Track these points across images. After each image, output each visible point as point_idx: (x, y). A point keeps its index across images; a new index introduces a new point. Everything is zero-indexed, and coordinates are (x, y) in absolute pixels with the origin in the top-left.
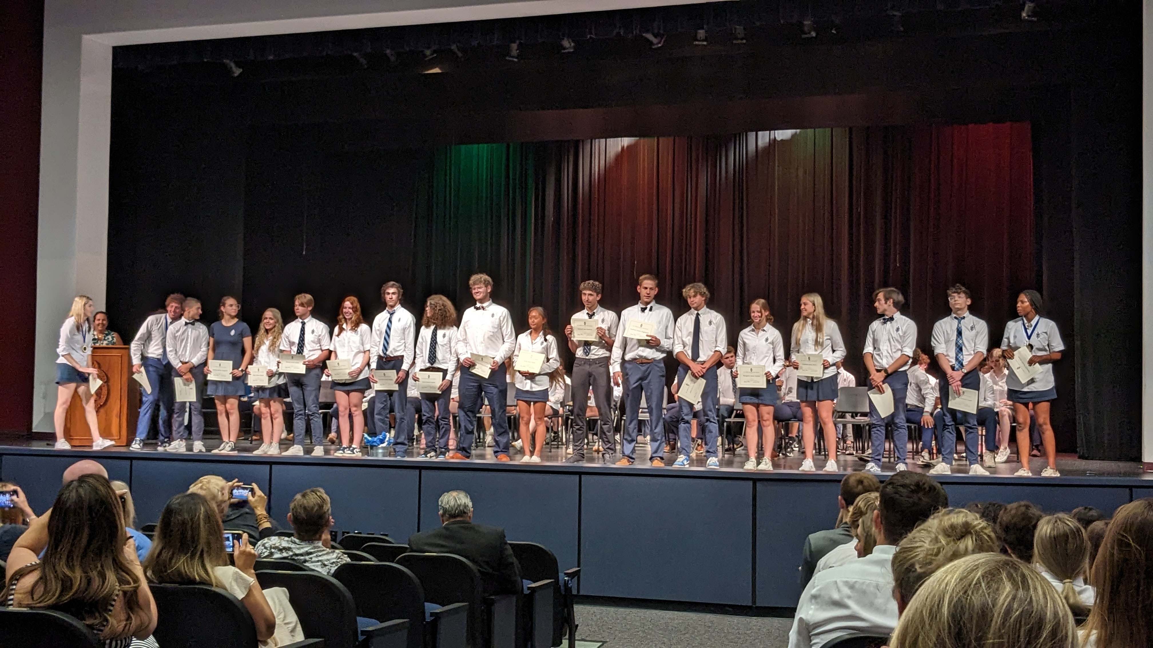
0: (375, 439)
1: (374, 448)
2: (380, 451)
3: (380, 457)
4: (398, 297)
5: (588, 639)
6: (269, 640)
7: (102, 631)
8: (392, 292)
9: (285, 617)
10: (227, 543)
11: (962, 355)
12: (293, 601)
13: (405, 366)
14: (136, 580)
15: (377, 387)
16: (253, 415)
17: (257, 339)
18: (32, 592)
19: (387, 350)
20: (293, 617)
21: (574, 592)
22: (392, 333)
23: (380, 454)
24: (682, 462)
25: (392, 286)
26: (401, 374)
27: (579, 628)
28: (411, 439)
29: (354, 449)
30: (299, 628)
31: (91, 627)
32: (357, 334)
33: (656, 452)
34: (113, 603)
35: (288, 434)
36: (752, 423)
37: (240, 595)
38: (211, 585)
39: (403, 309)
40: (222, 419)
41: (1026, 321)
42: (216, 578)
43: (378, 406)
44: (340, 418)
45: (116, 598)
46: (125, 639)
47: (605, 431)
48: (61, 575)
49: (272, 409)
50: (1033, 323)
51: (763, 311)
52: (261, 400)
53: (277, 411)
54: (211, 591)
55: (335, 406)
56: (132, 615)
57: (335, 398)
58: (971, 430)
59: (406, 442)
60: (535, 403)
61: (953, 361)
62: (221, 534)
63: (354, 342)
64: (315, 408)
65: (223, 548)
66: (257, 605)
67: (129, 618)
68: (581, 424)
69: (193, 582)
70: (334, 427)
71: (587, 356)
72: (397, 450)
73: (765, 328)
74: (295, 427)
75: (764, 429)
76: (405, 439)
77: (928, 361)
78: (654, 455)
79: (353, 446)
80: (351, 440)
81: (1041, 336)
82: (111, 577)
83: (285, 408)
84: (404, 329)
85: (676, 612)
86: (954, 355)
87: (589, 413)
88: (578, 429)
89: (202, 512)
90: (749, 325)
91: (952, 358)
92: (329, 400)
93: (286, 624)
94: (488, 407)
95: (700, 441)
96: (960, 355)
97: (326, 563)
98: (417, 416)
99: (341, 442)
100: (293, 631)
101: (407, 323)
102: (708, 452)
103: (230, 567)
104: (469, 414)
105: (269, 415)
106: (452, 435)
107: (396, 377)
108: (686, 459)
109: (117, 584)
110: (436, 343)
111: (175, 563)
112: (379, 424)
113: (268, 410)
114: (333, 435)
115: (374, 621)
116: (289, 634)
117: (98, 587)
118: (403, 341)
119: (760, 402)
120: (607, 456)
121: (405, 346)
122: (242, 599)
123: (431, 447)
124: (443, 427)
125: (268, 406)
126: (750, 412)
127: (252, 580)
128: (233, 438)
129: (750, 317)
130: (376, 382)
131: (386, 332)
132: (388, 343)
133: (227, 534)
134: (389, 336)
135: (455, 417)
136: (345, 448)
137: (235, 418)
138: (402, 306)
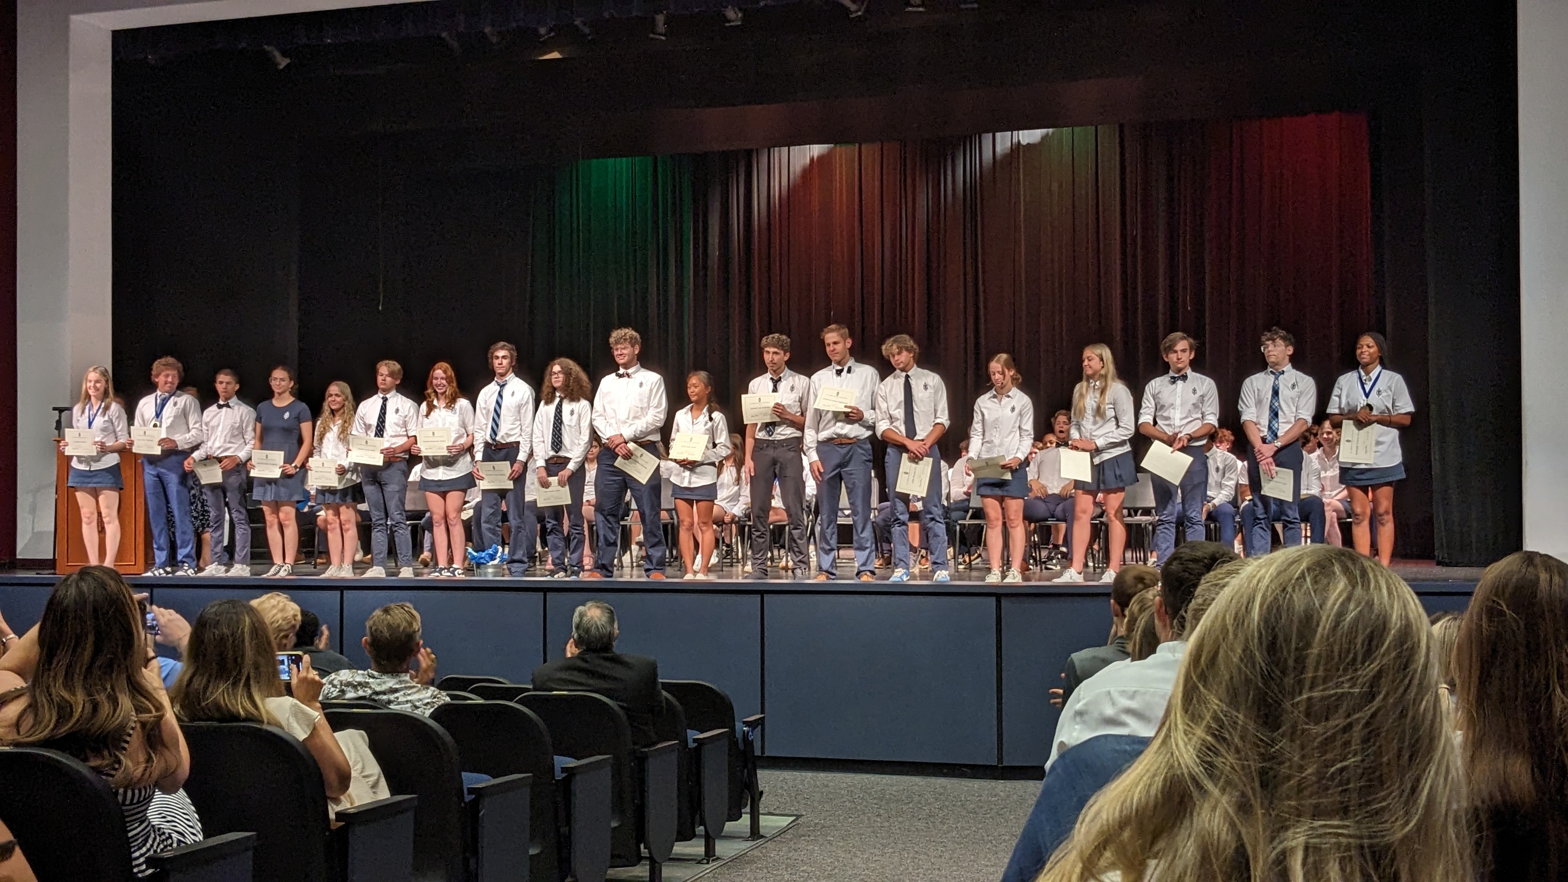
0: (483, 554)
1: (482, 566)
2: (490, 570)
3: (490, 578)
4: (511, 362)
5: (777, 812)
6: (342, 797)
7: (113, 776)
8: (502, 356)
9: (363, 768)
10: (282, 667)
11: (1278, 422)
12: (375, 747)
13: (522, 457)
14: (159, 707)
15: (483, 485)
16: (317, 529)
17: (319, 423)
18: (17, 725)
19: (496, 434)
20: (374, 768)
21: (758, 753)
22: (503, 412)
23: (489, 573)
24: (901, 577)
25: (502, 348)
26: (516, 466)
27: (763, 799)
28: (532, 558)
29: (456, 569)
30: (383, 782)
31: (97, 770)
32: (455, 413)
33: (864, 564)
34: (128, 739)
35: (366, 554)
36: (994, 523)
37: (301, 734)
38: (262, 722)
39: (517, 379)
40: (273, 534)
41: (1363, 373)
42: (267, 712)
43: (487, 511)
44: (435, 529)
45: (131, 732)
46: (145, 788)
47: (796, 537)
48: (56, 699)
49: (342, 517)
50: (1374, 375)
51: (1006, 371)
52: (328, 506)
53: (349, 521)
54: (260, 730)
55: (428, 515)
56: (153, 755)
57: (427, 505)
58: (1290, 526)
59: (526, 560)
60: (698, 501)
61: (1265, 432)
62: (273, 656)
63: (451, 424)
64: (399, 516)
65: (276, 673)
66: (324, 748)
67: (149, 760)
68: (763, 529)
69: (236, 718)
70: (427, 544)
71: (770, 436)
72: (513, 570)
73: (1010, 394)
74: (373, 543)
75: (1010, 530)
76: (523, 555)
77: (1232, 438)
78: (862, 569)
79: (455, 566)
80: (451, 561)
81: (1384, 394)
82: (125, 702)
83: (360, 519)
84: (519, 407)
85: (895, 777)
86: (1267, 423)
87: (772, 517)
88: (759, 537)
89: (247, 623)
90: (990, 388)
91: (1264, 426)
92: (419, 508)
93: (364, 777)
94: (637, 512)
95: (923, 552)
96: (1274, 422)
97: (418, 704)
98: (539, 526)
99: (437, 564)
100: (375, 786)
101: (523, 398)
102: (935, 563)
103: (287, 697)
104: (611, 519)
105: (338, 526)
106: (587, 550)
107: (510, 471)
108: (905, 573)
109: (133, 713)
110: (561, 423)
111: (212, 693)
112: (487, 535)
113: (338, 521)
114: (426, 555)
115: (485, 776)
116: (370, 791)
117: (108, 715)
118: (518, 423)
119: (1005, 494)
120: (798, 572)
121: (521, 429)
122: (304, 740)
123: (559, 566)
124: (575, 538)
125: (337, 514)
126: (992, 507)
127: (317, 715)
128: (290, 559)
129: (989, 379)
130: (482, 479)
131: (495, 410)
132: (497, 425)
133: (282, 656)
134: (499, 416)
135: (591, 528)
136: (442, 569)
137: (292, 532)
138: (517, 375)
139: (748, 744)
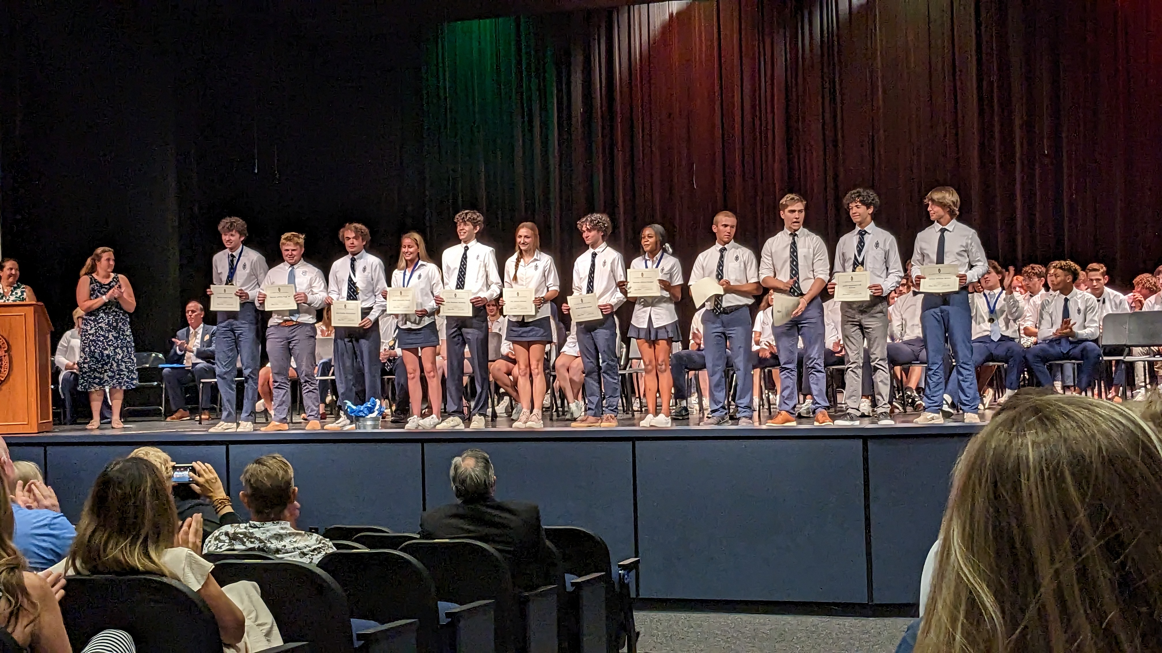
1: (361, 419)
2: (369, 423)
3: (369, 430)
6: (238, 645)
9: (257, 617)
20: (267, 617)
23: (368, 426)
27: (639, 639)
30: (276, 630)
37: (196, 585)
42: (163, 565)
85: (767, 616)
93: (258, 625)
100: (268, 634)
103: (183, 548)
115: (372, 622)
116: (264, 639)
122: (199, 590)
139: (624, 586)
